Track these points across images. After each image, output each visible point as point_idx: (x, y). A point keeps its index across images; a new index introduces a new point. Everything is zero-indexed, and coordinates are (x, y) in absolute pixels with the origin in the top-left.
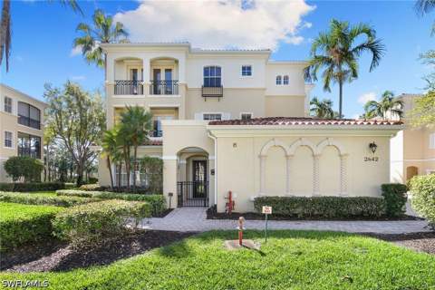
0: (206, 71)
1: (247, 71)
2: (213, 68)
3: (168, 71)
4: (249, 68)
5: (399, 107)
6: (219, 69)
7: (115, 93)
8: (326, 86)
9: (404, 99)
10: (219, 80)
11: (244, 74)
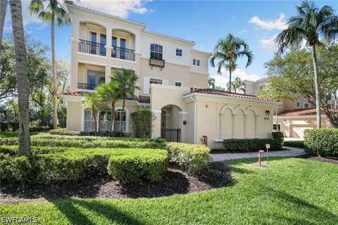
0: (153, 46)
1: (179, 53)
2: (157, 46)
3: (123, 40)
4: (181, 51)
5: (243, 87)
6: (161, 47)
7: (80, 50)
8: (219, 71)
9: (246, 83)
10: (161, 55)
11: (177, 54)
